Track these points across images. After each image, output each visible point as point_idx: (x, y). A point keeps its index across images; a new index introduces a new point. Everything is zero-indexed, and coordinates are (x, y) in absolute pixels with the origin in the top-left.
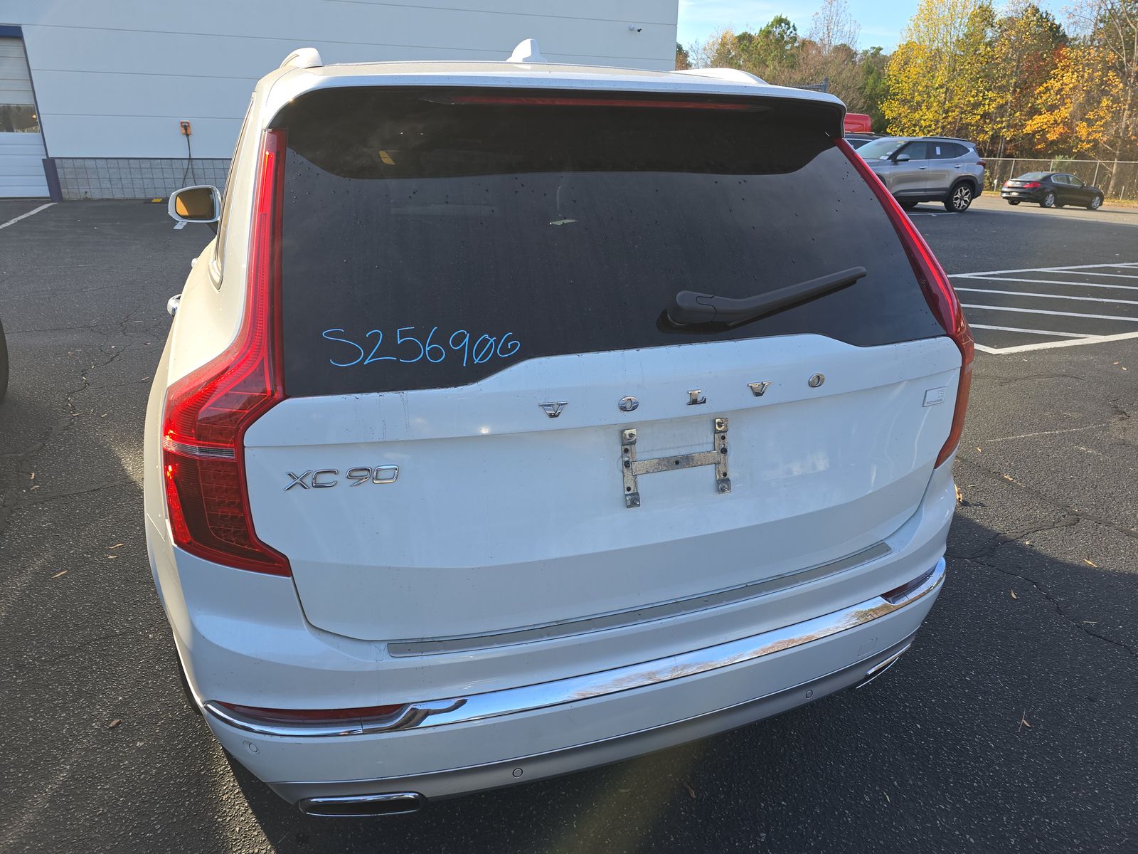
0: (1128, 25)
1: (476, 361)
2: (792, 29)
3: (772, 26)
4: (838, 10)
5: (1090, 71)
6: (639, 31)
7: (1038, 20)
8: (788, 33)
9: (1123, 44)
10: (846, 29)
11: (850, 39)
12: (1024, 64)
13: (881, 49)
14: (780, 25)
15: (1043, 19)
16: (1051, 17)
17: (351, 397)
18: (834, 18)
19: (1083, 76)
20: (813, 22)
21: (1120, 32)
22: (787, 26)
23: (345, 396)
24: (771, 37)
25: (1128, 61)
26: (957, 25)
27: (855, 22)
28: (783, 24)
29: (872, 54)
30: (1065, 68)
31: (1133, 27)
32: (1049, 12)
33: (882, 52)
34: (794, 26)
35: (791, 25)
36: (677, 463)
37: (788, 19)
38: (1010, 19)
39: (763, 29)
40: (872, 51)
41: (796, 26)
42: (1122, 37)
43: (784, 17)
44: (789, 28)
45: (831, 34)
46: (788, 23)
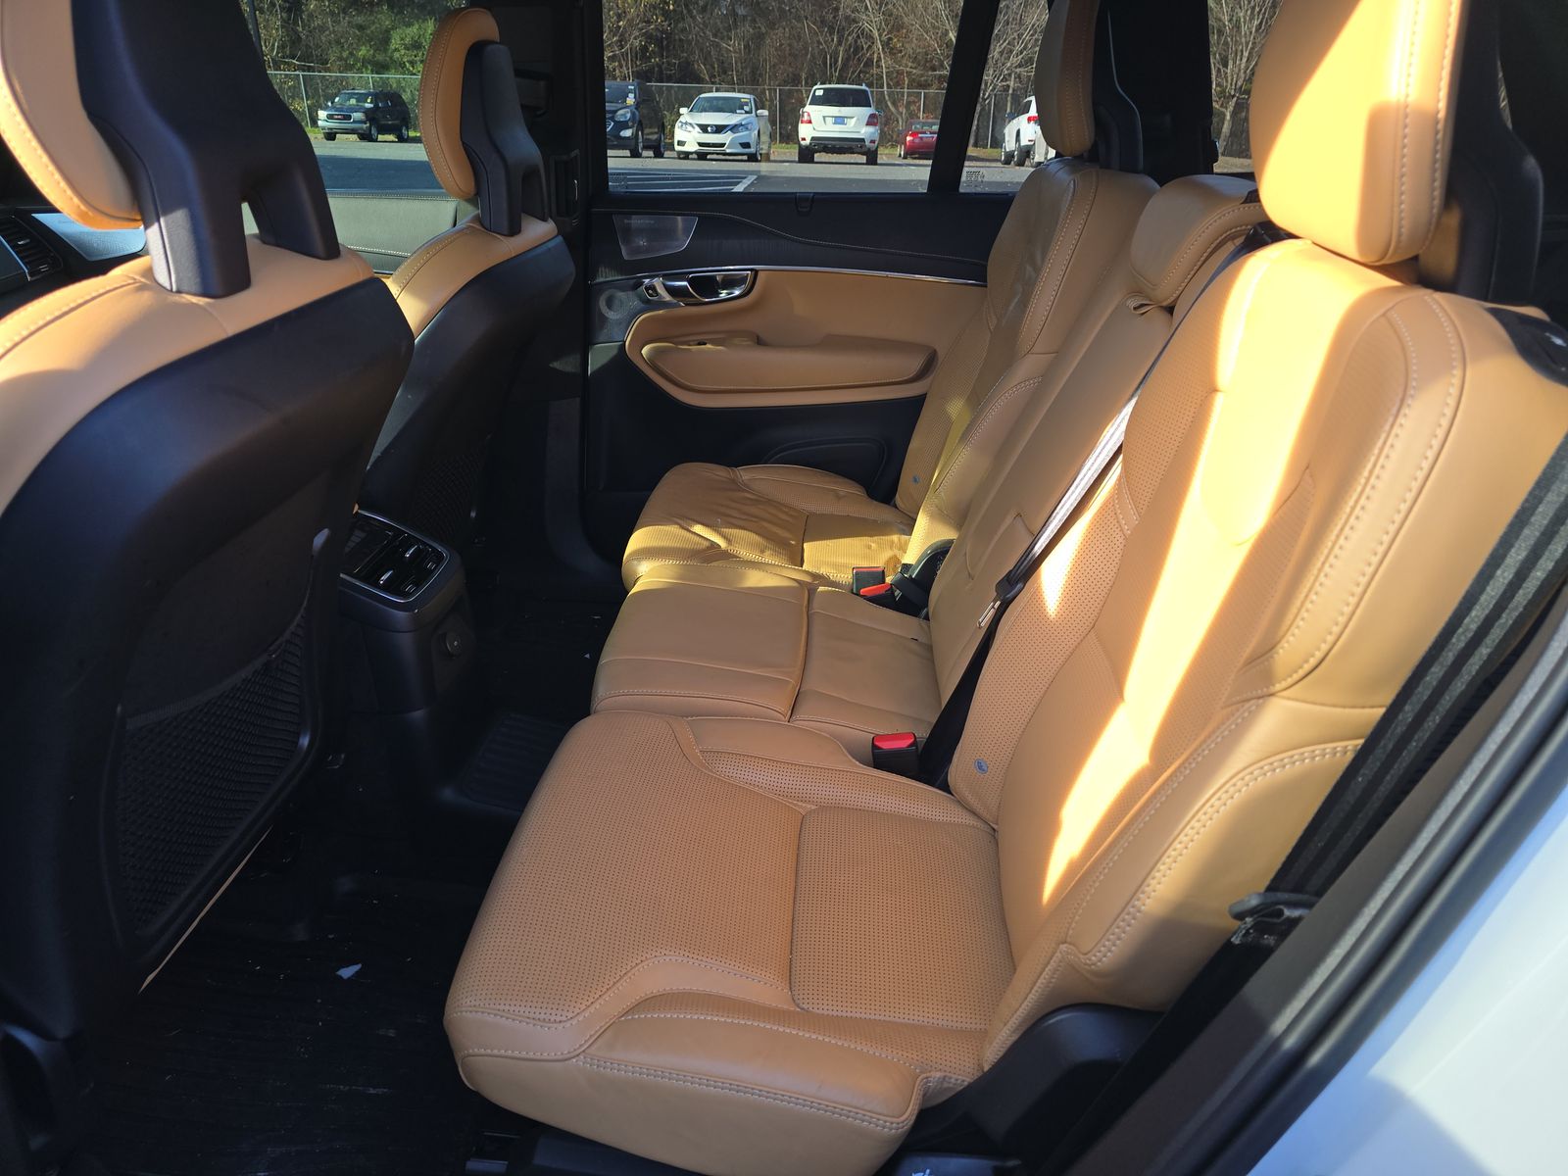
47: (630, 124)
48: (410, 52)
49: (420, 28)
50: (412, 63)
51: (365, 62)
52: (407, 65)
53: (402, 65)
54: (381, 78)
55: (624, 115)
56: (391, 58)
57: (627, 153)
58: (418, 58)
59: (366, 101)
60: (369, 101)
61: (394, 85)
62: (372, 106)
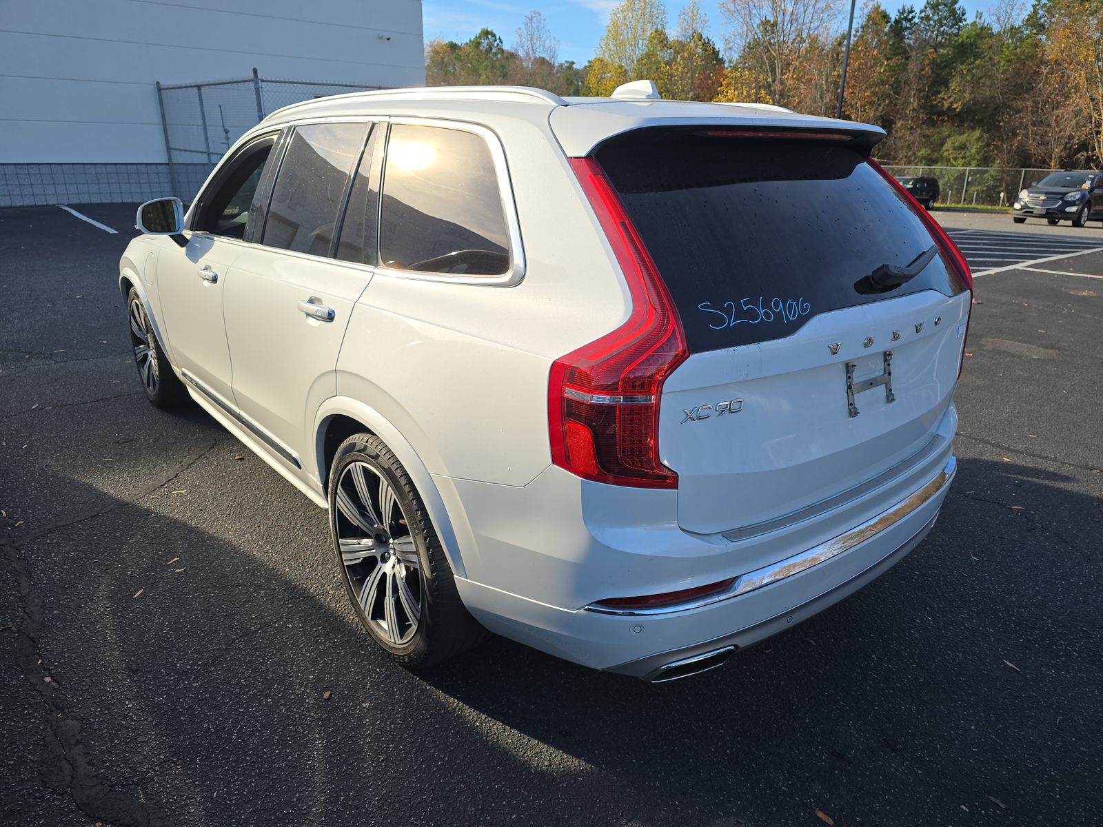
0: (769, 51)
1: (791, 319)
2: (498, 41)
3: (480, 37)
4: (538, 26)
5: (747, 89)
6: (388, 39)
7: (703, 44)
8: (495, 45)
9: (768, 68)
10: (547, 44)
11: (552, 53)
12: (697, 82)
13: (573, 63)
14: (487, 37)
15: (706, 45)
16: (711, 42)
17: (731, 349)
18: (536, 33)
19: (742, 93)
20: (518, 36)
21: (765, 57)
22: (494, 38)
23: (727, 349)
24: (481, 48)
25: (773, 82)
26: (640, 45)
27: (554, 38)
28: (490, 37)
29: (567, 67)
30: (728, 85)
31: (773, 53)
32: (710, 38)
33: (574, 66)
34: (500, 39)
35: (497, 37)
36: (871, 384)
37: (494, 32)
38: (680, 43)
39: (472, 39)
40: (566, 65)
41: (501, 38)
42: (767, 61)
43: (489, 29)
44: (495, 40)
45: (534, 48)
46: (494, 36)
47: (1077, 203)
48: (955, 152)
49: (969, 135)
50: (955, 159)
51: (923, 158)
52: (952, 160)
53: (948, 160)
54: (929, 169)
55: (1074, 197)
56: (941, 156)
57: (1070, 223)
58: (960, 156)
59: (908, 184)
60: (911, 183)
61: (937, 174)
62: (911, 186)
